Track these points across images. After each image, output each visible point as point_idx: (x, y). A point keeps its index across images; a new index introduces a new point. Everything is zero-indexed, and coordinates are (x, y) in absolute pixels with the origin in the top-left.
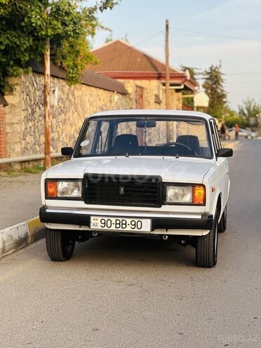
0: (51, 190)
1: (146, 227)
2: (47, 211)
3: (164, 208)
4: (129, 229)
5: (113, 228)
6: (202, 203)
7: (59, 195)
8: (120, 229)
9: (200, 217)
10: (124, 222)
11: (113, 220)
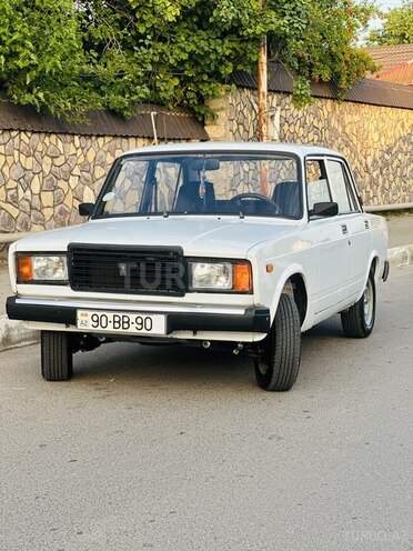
0: (25, 270)
1: (158, 327)
2: (17, 301)
3: (189, 298)
4: (133, 330)
5: (110, 328)
6: (247, 289)
7: (36, 277)
8: (121, 330)
9: (242, 312)
10: (126, 319)
11: (110, 316)
